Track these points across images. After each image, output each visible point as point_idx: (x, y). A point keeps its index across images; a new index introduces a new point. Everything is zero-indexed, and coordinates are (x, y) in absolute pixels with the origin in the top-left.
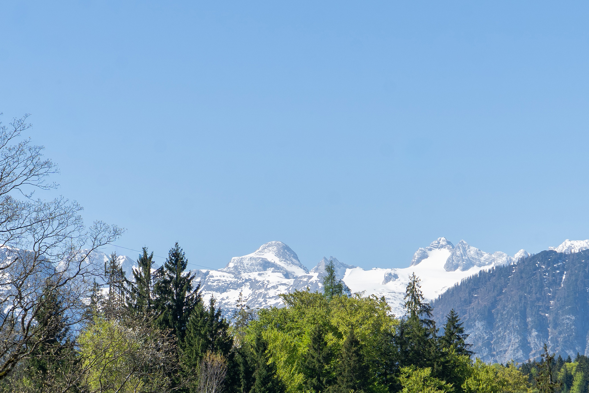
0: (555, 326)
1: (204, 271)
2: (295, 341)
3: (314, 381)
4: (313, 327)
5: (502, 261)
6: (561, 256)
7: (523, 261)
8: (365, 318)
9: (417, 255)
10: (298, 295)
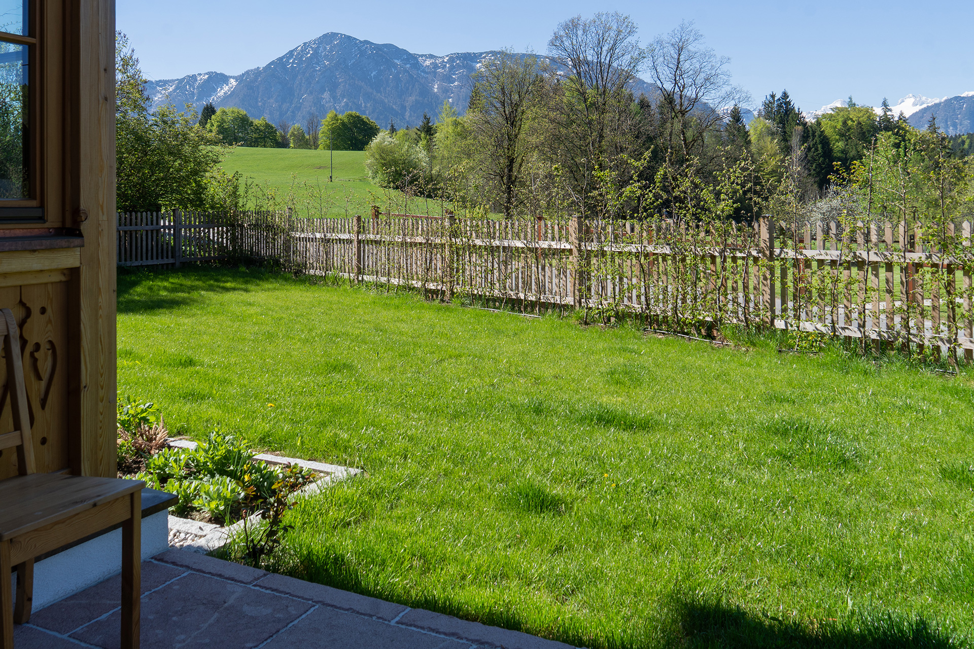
0: (961, 125)
5: (937, 101)
6: (963, 98)
7: (946, 101)
8: (864, 114)
9: (900, 101)
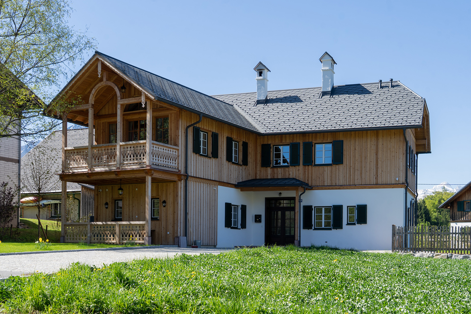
1: (427, 189)
2: (434, 202)
3: (438, 210)
4: (439, 199)
10: (436, 192)
